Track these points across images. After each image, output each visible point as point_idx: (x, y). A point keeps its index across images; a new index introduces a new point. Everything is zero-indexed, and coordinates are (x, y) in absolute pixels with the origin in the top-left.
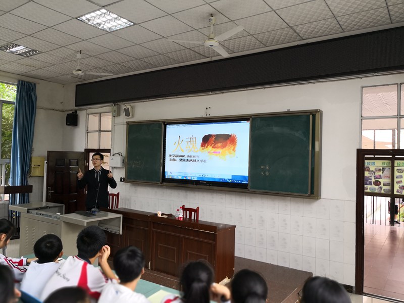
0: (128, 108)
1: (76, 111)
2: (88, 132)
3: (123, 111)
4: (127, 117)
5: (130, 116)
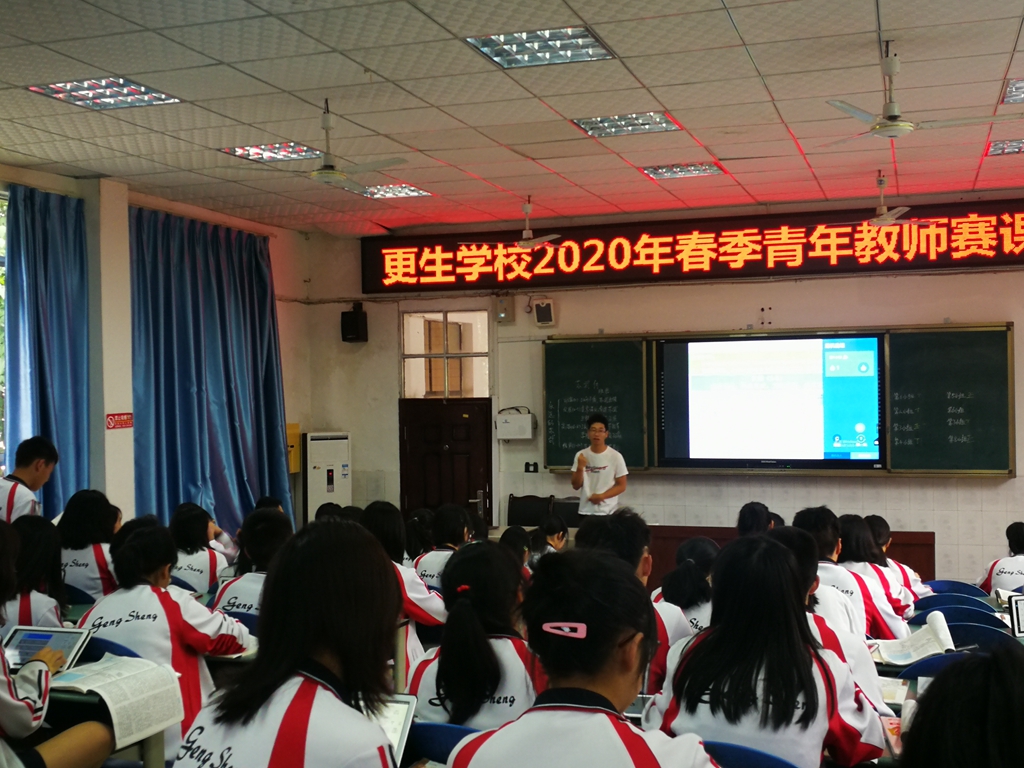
0: (548, 305)
1: (358, 305)
2: (405, 357)
3: (529, 309)
4: (540, 324)
5: (551, 323)
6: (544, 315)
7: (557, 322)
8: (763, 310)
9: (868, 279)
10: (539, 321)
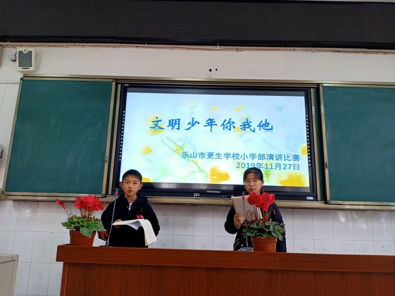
0: (31, 52)
3: (13, 58)
4: (21, 69)
5: (31, 69)
6: (25, 60)
7: (37, 68)
8: (210, 70)
9: (292, 53)
10: (20, 66)
